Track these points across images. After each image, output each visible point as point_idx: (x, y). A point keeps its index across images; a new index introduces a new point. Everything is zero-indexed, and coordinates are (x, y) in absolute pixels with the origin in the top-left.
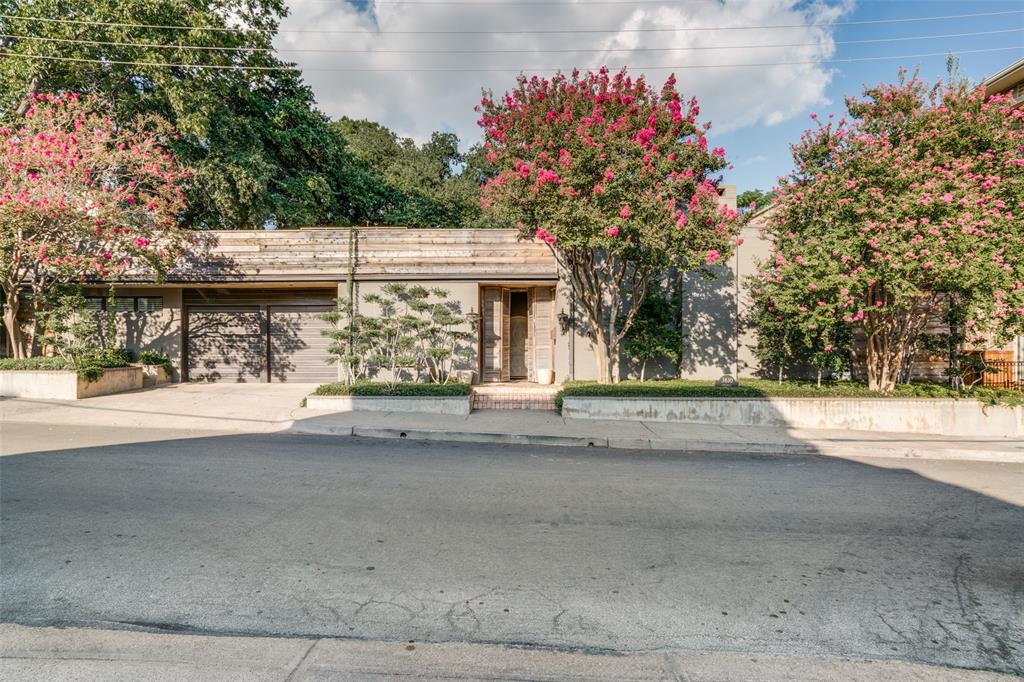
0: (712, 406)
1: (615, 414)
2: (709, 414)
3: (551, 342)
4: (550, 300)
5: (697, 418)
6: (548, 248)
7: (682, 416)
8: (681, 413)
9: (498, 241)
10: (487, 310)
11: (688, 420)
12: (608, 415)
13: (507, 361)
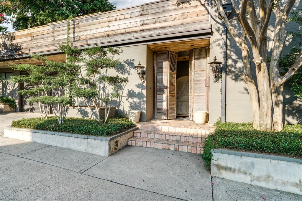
3: (206, 89)
4: (205, 58)
6: (203, 8)
9: (161, 10)
10: (158, 68)
13: (173, 104)
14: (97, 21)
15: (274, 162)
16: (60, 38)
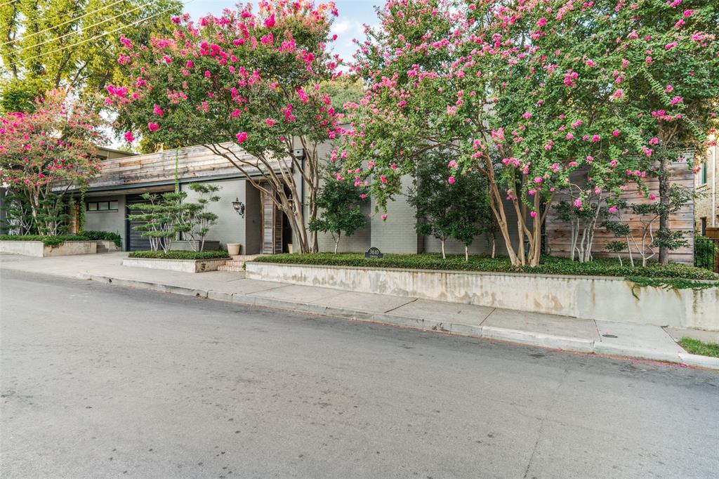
0: (346, 273)
1: (278, 277)
2: (344, 281)
5: (335, 284)
7: (324, 282)
8: (323, 279)
10: (265, 200)
11: (327, 286)
12: (273, 278)
13: (280, 239)
14: (204, 153)
15: (273, 267)
16: (170, 168)
